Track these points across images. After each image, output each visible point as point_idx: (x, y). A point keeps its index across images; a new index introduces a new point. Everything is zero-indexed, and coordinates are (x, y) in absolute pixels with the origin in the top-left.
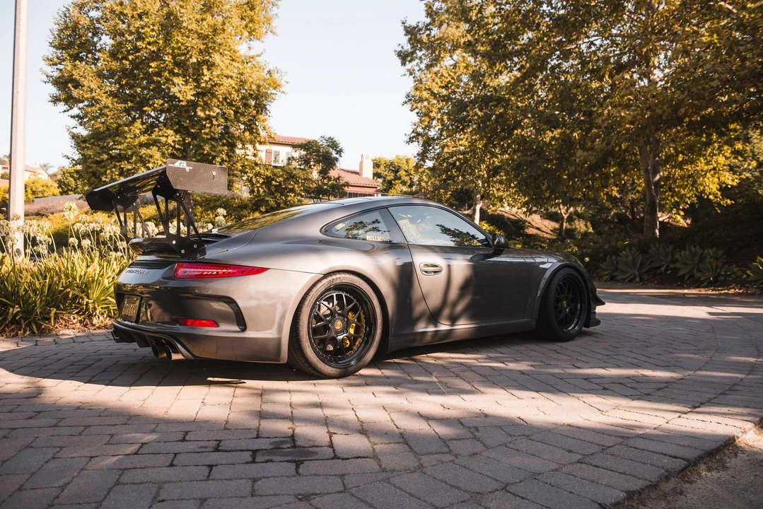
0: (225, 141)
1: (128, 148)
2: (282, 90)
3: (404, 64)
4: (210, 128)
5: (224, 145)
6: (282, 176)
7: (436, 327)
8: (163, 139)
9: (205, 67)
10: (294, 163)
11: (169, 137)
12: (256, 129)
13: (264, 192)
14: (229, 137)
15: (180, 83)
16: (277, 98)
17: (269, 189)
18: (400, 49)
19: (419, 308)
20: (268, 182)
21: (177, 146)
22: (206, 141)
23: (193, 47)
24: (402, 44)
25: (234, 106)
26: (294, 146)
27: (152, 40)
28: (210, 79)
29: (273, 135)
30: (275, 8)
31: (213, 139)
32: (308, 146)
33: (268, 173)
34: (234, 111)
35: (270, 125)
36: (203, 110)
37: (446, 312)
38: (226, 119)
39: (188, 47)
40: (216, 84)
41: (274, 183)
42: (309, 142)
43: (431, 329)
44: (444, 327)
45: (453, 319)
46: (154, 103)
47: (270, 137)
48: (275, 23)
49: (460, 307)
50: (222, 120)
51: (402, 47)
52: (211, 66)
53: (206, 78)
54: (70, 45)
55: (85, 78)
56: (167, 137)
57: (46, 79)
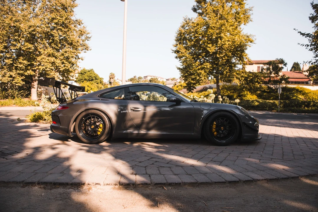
0: (228, 65)
1: (194, 71)
2: (254, 42)
3: (313, 22)
4: (222, 61)
5: (228, 66)
6: (252, 76)
7: (139, 131)
8: (206, 67)
9: (219, 39)
10: (264, 71)
11: (208, 66)
12: (242, 59)
13: (245, 83)
14: (230, 63)
15: (210, 46)
16: (251, 46)
17: (247, 82)
18: (311, 16)
19: (129, 124)
20: (246, 79)
21: (211, 69)
22: (220, 66)
23: (214, 33)
24: (312, 13)
25: (231, 51)
26: (264, 64)
27: (200, 33)
28: (221, 43)
29: (250, 61)
30: (251, 11)
31: (223, 65)
32: (269, 63)
33: (246, 76)
34: (231, 53)
35: (249, 57)
36: (219, 55)
37: (144, 126)
38: (228, 57)
39: (212, 33)
40: (223, 45)
41: (248, 79)
42: (270, 61)
43: (136, 132)
44: (143, 132)
45: (148, 129)
46: (202, 55)
47: (249, 61)
48: (251, 17)
49: (151, 125)
50: (226, 57)
51: (313, 15)
52: (221, 38)
53: (219, 43)
54: (180, 39)
55: (181, 49)
56: (207, 66)
57: (172, 52)
